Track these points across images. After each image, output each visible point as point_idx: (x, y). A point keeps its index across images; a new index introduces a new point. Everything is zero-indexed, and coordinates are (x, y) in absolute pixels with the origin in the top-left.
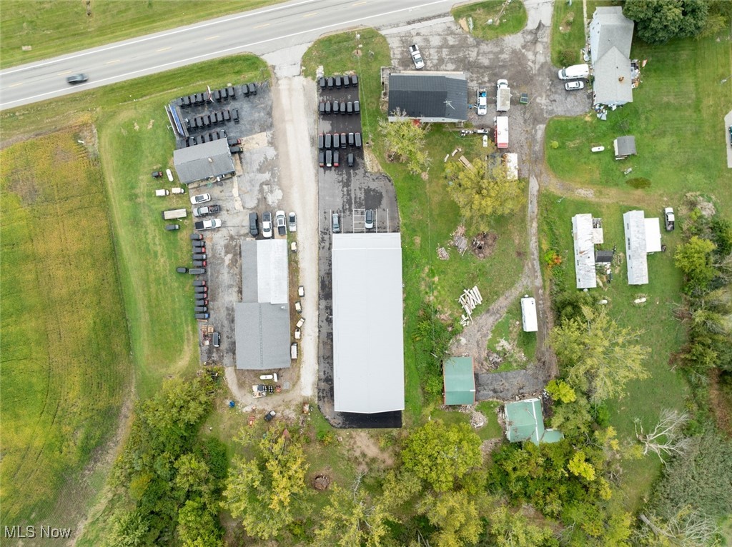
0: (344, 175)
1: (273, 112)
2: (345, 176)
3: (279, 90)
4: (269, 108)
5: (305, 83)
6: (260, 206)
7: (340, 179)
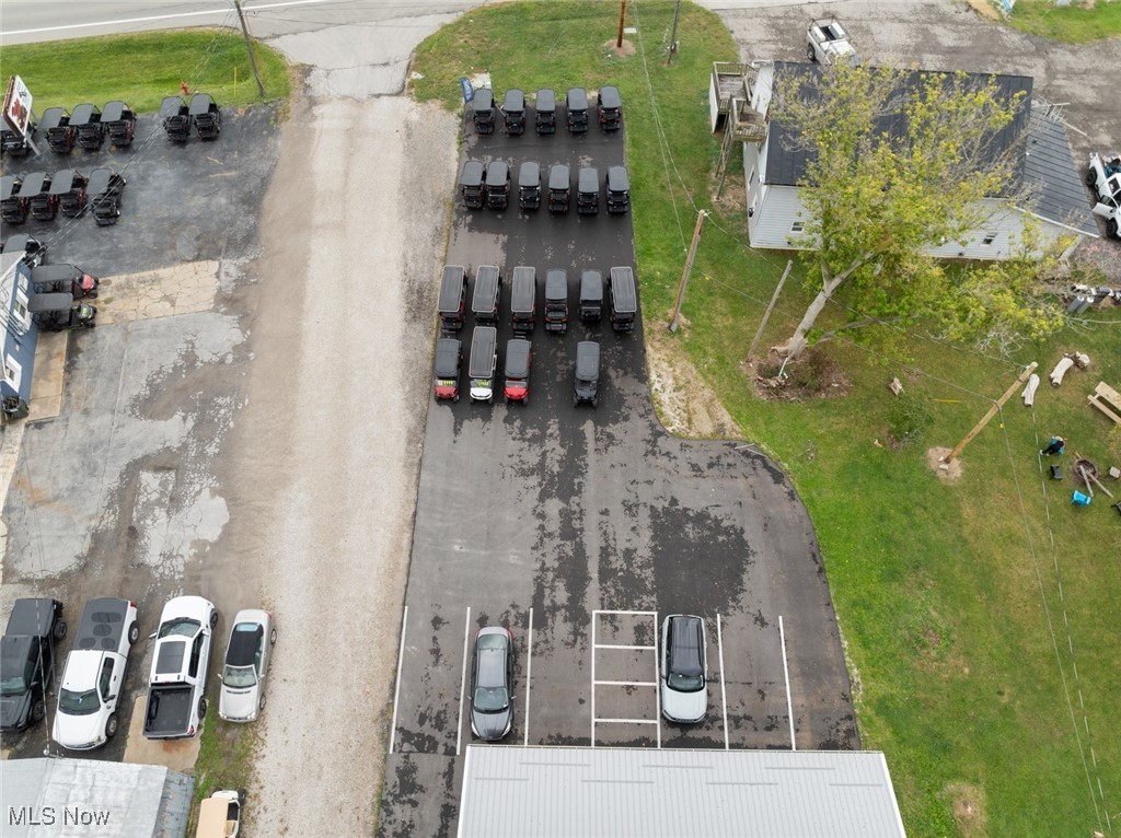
0: (551, 444)
1: (267, 199)
2: (555, 450)
3: (312, 131)
4: (254, 183)
5: (415, 117)
6: (97, 573)
7: (532, 458)
